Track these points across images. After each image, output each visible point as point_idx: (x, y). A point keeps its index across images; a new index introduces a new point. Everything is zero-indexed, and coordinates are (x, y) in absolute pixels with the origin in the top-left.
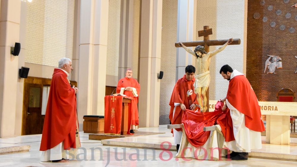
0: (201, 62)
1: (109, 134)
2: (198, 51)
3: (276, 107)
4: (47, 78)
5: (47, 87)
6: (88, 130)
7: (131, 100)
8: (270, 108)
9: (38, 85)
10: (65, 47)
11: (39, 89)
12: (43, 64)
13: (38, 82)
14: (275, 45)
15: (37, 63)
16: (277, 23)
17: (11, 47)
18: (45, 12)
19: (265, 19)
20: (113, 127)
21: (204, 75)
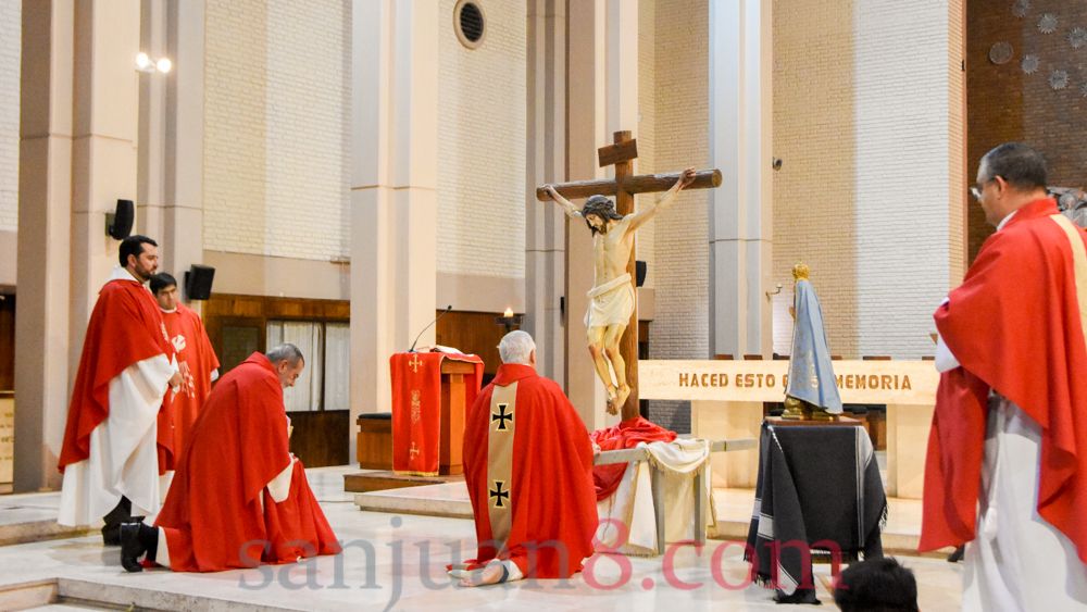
0: (602, 246)
1: (408, 473)
2: (591, 213)
3: (906, 377)
4: (281, 295)
5: (280, 323)
6: (373, 460)
7: (475, 364)
8: (887, 380)
9: (250, 318)
10: (338, 195)
11: (256, 329)
12: (266, 253)
13: (252, 310)
14: (1069, 151)
15: (244, 251)
16: (1074, 74)
17: (107, 215)
18: (268, 89)
19: (1030, 65)
20: (418, 452)
21: (612, 288)
